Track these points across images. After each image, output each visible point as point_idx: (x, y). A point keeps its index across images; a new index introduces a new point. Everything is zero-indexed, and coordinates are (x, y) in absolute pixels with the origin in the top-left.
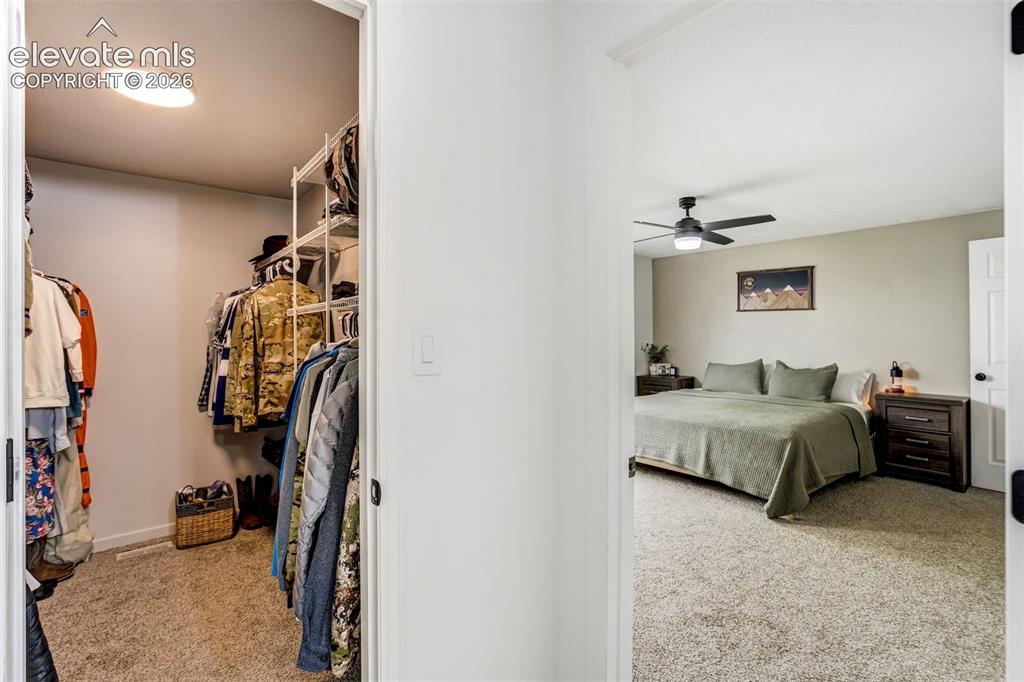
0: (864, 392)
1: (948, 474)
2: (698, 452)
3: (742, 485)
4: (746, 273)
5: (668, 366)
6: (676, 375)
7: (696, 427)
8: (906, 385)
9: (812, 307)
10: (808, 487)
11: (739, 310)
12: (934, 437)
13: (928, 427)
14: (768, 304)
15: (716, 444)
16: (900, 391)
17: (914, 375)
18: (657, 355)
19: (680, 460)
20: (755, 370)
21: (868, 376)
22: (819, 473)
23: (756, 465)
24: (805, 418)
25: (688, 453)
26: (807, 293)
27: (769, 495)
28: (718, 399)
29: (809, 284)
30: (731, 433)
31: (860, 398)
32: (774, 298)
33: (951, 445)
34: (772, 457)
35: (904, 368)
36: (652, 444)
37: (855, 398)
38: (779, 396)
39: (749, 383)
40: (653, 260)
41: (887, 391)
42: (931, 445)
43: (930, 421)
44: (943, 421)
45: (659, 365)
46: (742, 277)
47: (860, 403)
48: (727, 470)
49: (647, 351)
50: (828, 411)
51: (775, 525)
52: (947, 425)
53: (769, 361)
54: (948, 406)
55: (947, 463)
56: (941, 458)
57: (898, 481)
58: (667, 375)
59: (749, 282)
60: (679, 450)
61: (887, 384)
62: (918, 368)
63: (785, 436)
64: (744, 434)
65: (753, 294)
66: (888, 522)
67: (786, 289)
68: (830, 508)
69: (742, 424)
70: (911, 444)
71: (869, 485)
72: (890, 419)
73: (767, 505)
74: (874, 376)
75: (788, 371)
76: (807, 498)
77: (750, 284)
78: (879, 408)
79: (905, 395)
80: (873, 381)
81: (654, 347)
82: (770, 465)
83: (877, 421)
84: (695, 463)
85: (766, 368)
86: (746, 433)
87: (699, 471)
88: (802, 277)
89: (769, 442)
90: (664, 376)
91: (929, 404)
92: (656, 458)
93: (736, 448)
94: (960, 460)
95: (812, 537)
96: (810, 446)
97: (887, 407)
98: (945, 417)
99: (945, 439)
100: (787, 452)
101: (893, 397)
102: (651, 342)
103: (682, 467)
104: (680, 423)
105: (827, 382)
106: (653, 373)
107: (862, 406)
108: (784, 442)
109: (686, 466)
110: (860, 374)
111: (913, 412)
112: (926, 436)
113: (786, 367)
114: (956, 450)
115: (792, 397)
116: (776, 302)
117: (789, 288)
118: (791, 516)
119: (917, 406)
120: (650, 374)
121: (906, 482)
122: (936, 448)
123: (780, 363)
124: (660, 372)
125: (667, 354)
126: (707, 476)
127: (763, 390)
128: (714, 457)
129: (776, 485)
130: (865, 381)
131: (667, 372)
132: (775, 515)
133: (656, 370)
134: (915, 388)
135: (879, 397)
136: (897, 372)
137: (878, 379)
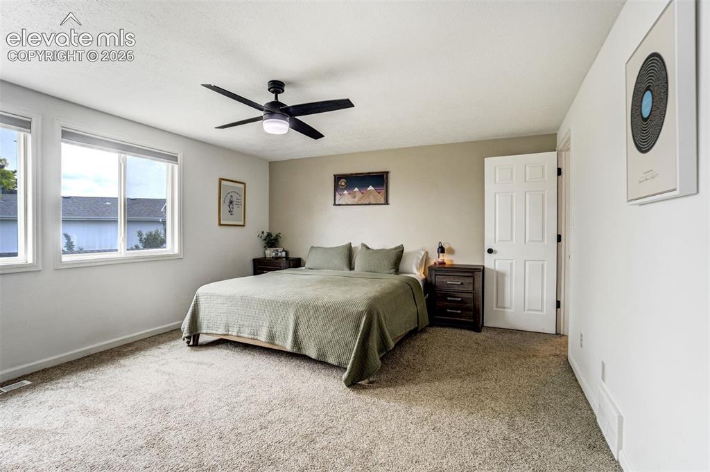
0: (421, 265)
1: (472, 320)
2: (286, 328)
3: (325, 357)
4: (341, 175)
5: (280, 250)
6: (287, 257)
7: (286, 305)
8: (446, 258)
9: (387, 203)
10: (380, 351)
11: (335, 204)
12: (464, 295)
13: (461, 289)
14: (356, 201)
15: (303, 321)
16: (443, 263)
17: (452, 252)
18: (271, 241)
19: (272, 337)
20: (346, 252)
21: (423, 253)
22: (389, 337)
23: (336, 337)
24: (379, 289)
25: (278, 329)
26: (383, 191)
27: (348, 364)
28: (316, 276)
29: (385, 185)
30: (316, 308)
31: (418, 269)
32: (361, 195)
33: (474, 299)
34: (350, 330)
35: (446, 247)
36: (247, 323)
37: (415, 271)
38: (362, 271)
39: (341, 261)
40: (270, 163)
41: (435, 263)
42: (462, 301)
43: (462, 284)
44: (469, 283)
45: (273, 249)
46: (338, 178)
47: (418, 274)
48: (312, 343)
49: (263, 238)
50: (396, 282)
51: (352, 394)
52: (472, 287)
53: (356, 244)
54: (473, 272)
55: (471, 313)
56: (468, 309)
57: (442, 329)
58: (279, 258)
59: (343, 182)
60: (271, 327)
61: (435, 259)
62: (454, 246)
63: (361, 309)
64: (327, 308)
65: (346, 192)
66: (439, 371)
67: (369, 189)
68: (397, 363)
69: (326, 300)
70: (450, 301)
71: (425, 336)
72: (438, 284)
73: (345, 375)
74: (427, 253)
75: (370, 251)
76: (379, 362)
77: (343, 184)
78: (431, 277)
79: (446, 266)
80: (426, 258)
81: (269, 235)
82: (348, 337)
83: (429, 286)
84: (285, 339)
85: (354, 250)
86: (329, 308)
87: (288, 346)
88: (379, 180)
89: (348, 315)
90: (277, 258)
91: (461, 272)
92: (250, 336)
93: (320, 323)
94: (479, 309)
95: (383, 402)
96: (382, 316)
97: (435, 275)
98: (471, 281)
99: (470, 296)
100: (363, 323)
101: (440, 268)
102: (266, 230)
103: (273, 344)
104: (271, 301)
105: (397, 258)
106: (268, 256)
107: (418, 275)
108: (361, 314)
109: (277, 342)
110: (418, 252)
111: (452, 278)
112: (460, 295)
113: (368, 248)
114: (477, 303)
115: (372, 271)
116: (362, 198)
117: (371, 188)
118: (366, 381)
119: (454, 274)
120: (265, 258)
121: (447, 329)
122: (466, 303)
123: (364, 245)
124: (274, 254)
125: (279, 239)
126: (295, 350)
127: (351, 267)
128: (301, 333)
129: (353, 355)
130: (421, 257)
131: (280, 254)
132: (352, 383)
133: (270, 253)
134: (451, 261)
135: (431, 268)
136: (442, 250)
137: (429, 256)
